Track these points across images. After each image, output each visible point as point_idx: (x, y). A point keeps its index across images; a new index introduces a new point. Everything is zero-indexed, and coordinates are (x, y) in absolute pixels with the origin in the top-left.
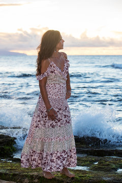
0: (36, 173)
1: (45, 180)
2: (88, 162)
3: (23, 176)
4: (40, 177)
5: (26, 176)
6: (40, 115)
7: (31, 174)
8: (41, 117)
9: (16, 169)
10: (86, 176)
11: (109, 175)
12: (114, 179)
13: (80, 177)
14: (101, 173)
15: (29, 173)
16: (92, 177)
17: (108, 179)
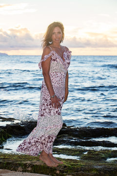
0: (29, 162)
1: (38, 168)
2: (78, 152)
3: (16, 164)
4: (33, 165)
5: (20, 165)
6: (45, 103)
7: (25, 163)
8: (45, 105)
9: (9, 158)
10: (78, 165)
11: (100, 163)
12: (105, 168)
13: (72, 165)
14: (91, 162)
15: (23, 162)
16: (84, 166)
17: (99, 167)
